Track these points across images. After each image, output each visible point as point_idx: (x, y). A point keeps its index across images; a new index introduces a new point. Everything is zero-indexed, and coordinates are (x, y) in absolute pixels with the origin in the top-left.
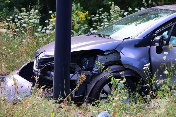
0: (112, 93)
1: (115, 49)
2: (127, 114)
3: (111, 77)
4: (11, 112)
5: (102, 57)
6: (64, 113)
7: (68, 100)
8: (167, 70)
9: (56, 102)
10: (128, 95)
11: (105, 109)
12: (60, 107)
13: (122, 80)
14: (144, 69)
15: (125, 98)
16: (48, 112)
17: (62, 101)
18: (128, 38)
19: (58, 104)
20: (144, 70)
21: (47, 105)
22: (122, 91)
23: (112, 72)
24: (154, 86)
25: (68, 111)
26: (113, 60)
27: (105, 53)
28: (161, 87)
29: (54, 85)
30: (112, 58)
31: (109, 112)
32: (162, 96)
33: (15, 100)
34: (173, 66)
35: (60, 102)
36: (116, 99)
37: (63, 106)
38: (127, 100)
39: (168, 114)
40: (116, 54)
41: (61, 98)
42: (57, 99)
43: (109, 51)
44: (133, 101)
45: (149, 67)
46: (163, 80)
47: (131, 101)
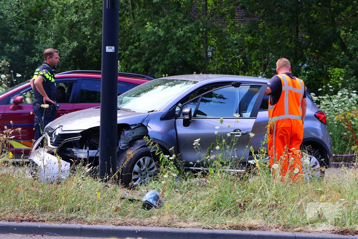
0: (161, 170)
1: (141, 123)
2: (177, 192)
3: (160, 154)
4: (54, 192)
5: (128, 131)
6: (111, 192)
7: (115, 179)
8: (219, 145)
9: (102, 181)
10: (178, 172)
11: (154, 187)
12: (106, 186)
13: (171, 156)
14: (194, 144)
15: (175, 175)
16: (94, 191)
17: (109, 179)
18: (152, 111)
19: (104, 183)
20: (194, 146)
21: (93, 184)
22: (172, 168)
23: (140, 146)
24: (205, 163)
25: (115, 190)
26: (139, 134)
27: (132, 127)
28: (213, 163)
29: (100, 163)
30: (138, 132)
31: (159, 191)
32: (213, 172)
33: (58, 179)
34: (224, 141)
35: (106, 181)
36: (166, 176)
37: (109, 185)
38: (177, 178)
39: (220, 192)
40: (142, 128)
41: (108, 177)
42: (103, 178)
43: (136, 125)
44: (183, 178)
45: (199, 142)
46: (214, 156)
47: (182, 178)
